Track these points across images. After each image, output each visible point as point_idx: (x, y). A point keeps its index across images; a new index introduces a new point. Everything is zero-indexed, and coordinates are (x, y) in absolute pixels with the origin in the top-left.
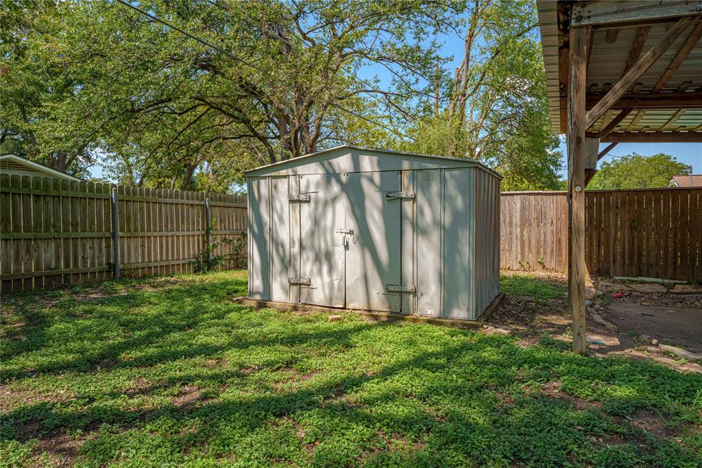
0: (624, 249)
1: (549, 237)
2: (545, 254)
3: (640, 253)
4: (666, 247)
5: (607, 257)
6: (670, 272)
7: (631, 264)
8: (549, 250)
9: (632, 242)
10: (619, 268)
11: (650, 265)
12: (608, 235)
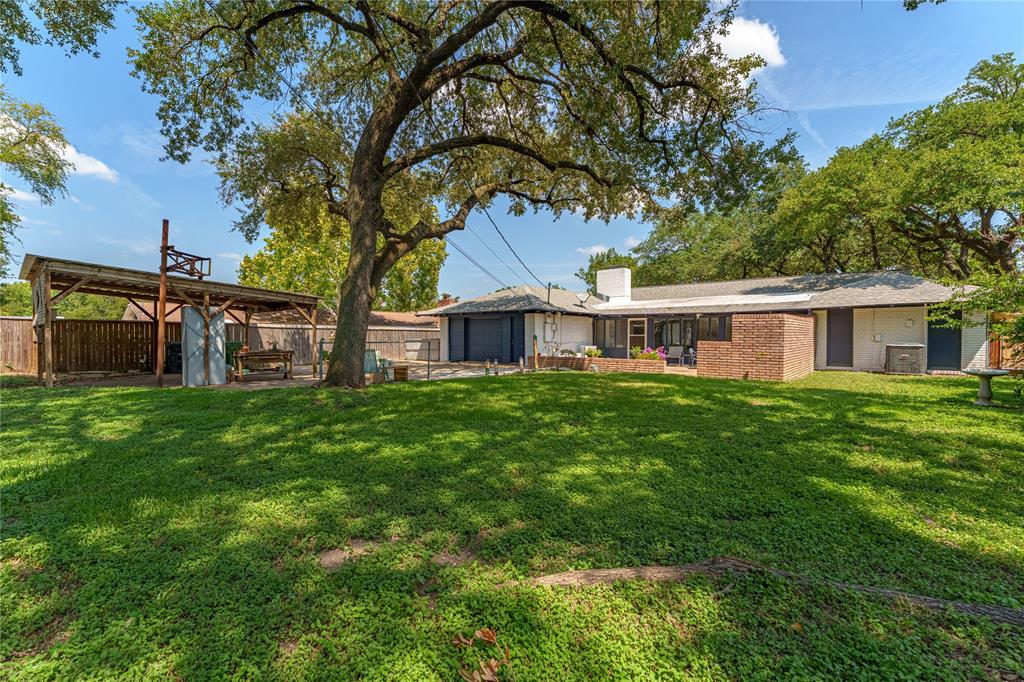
0: (77, 355)
1: (15, 349)
2: (12, 360)
3: (89, 356)
4: (105, 354)
5: (65, 361)
6: (108, 367)
7: (82, 364)
8: (16, 357)
9: (82, 351)
10: (73, 368)
11: (95, 364)
12: (65, 348)
